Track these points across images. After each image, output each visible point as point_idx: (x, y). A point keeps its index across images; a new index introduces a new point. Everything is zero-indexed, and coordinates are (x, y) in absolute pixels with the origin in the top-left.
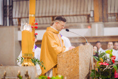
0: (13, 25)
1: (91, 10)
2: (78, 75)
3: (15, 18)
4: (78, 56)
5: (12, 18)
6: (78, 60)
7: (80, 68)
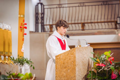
0: (44, 31)
1: (118, 17)
2: (75, 76)
3: (46, 25)
4: (75, 57)
5: (44, 25)
6: (74, 61)
7: (77, 69)
